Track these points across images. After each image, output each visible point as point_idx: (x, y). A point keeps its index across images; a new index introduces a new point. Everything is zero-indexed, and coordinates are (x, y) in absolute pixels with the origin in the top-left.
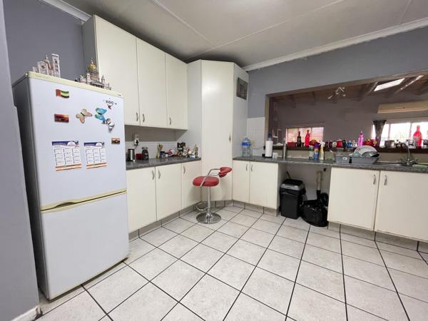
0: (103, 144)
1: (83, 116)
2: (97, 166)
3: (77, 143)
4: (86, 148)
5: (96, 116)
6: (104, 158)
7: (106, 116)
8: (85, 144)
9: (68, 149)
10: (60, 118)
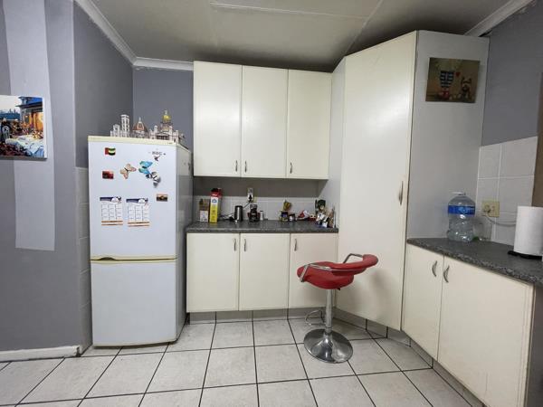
0: (146, 201)
1: (126, 172)
2: (139, 224)
3: (120, 199)
4: (127, 204)
5: (140, 170)
6: (147, 216)
7: (151, 170)
8: (128, 200)
9: (112, 204)
10: (107, 175)
